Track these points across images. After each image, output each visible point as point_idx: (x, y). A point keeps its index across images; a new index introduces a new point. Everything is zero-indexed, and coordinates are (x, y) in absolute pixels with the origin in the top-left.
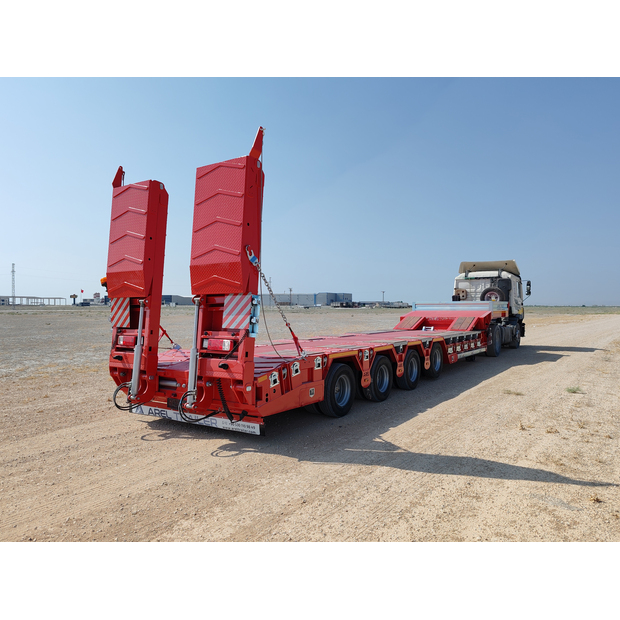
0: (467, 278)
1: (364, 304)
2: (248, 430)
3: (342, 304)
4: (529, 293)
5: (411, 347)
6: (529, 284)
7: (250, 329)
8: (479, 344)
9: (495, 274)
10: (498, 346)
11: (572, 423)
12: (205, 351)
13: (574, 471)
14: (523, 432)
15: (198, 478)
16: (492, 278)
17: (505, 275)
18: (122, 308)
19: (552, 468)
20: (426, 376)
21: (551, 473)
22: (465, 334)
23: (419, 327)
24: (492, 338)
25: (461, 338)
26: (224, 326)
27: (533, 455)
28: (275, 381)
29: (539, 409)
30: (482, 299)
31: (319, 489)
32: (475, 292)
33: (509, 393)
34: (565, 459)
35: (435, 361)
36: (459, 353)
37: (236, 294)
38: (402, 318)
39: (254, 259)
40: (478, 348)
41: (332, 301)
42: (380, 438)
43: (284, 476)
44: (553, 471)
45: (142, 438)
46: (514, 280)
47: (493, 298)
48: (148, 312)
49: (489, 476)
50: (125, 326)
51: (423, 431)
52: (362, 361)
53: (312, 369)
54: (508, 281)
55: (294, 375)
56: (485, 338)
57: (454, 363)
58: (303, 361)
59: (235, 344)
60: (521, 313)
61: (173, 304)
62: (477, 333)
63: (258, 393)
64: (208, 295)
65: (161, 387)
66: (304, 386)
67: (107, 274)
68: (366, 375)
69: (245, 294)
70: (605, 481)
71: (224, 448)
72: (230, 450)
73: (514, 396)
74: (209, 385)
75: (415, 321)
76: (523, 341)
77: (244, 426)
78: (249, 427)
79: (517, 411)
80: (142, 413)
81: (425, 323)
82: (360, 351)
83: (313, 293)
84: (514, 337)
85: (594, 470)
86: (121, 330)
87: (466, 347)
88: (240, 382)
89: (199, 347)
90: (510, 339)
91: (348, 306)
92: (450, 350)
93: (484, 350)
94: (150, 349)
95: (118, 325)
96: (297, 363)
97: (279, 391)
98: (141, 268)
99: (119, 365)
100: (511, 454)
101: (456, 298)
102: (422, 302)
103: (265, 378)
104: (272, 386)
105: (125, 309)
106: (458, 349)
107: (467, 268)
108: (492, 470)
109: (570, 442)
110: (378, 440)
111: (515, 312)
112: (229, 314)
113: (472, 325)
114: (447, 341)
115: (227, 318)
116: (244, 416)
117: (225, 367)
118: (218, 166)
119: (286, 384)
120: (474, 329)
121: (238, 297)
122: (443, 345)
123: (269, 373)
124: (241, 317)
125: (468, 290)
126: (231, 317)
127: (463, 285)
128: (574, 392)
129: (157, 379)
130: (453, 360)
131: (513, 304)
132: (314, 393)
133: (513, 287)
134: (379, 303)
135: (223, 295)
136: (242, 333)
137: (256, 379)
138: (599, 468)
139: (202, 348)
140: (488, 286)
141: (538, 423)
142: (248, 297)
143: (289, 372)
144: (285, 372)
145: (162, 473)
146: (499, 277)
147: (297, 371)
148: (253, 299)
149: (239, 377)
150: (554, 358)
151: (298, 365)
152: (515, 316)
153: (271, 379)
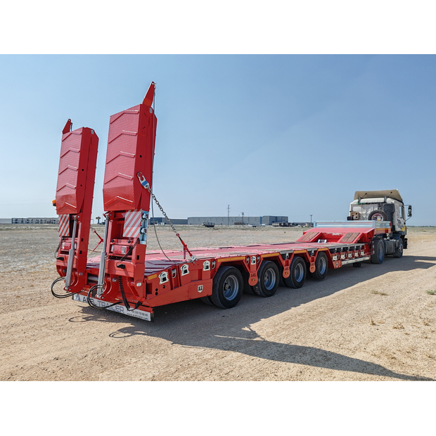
0: (359, 204)
1: (297, 224)
2: (144, 317)
3: (280, 224)
4: (410, 215)
5: (296, 255)
6: (410, 208)
7: (141, 238)
8: (362, 254)
9: (381, 200)
10: (381, 256)
11: (420, 321)
12: (112, 254)
13: (402, 365)
14: (373, 327)
15: (85, 354)
16: (379, 203)
17: (389, 201)
18: (65, 222)
19: (383, 362)
20: (312, 278)
21: (380, 366)
22: (349, 245)
23: (315, 241)
24: (375, 249)
25: (345, 249)
26: (124, 236)
27: (371, 347)
28: (164, 279)
29: (397, 307)
30: (370, 219)
31: (173, 370)
32: (366, 214)
33: (376, 293)
34: (398, 353)
35: (321, 267)
36: (343, 260)
37: (132, 211)
38: (304, 233)
39: (145, 183)
40: (362, 257)
41: (273, 222)
42: (249, 327)
43: (152, 356)
44: (382, 365)
45: (70, 320)
46: (397, 204)
47: (379, 218)
48: (80, 224)
49: (324, 366)
50: (66, 235)
51: (287, 323)
52: (249, 265)
53: (202, 270)
54: (392, 206)
55: (183, 274)
56: (368, 250)
57: (339, 268)
58: (191, 264)
59: (130, 249)
60: (403, 230)
61: (163, 224)
62: (361, 245)
63: (148, 288)
64: (116, 212)
65: (89, 281)
66: (193, 283)
67: (56, 197)
68: (254, 275)
69: (138, 211)
70: (427, 376)
71: (122, 331)
72: (125, 333)
73: (379, 296)
74: (114, 280)
75: (313, 235)
76: (406, 253)
77: (140, 313)
78: (143, 314)
79: (376, 308)
80: (79, 300)
81: (321, 237)
82: (248, 257)
83: (259, 216)
84: (397, 249)
85: (421, 364)
86: (64, 238)
87: (350, 255)
88: (132, 279)
89: (108, 251)
90: (393, 251)
91: (285, 225)
92: (335, 258)
93: (367, 258)
94: (81, 252)
95: (63, 235)
96: (187, 266)
97: (168, 287)
98: (74, 192)
99: (61, 264)
100: (352, 346)
101: (349, 219)
102: (321, 221)
103: (155, 276)
104: (161, 283)
105: (66, 223)
106: (343, 257)
107: (360, 196)
108: (328, 360)
109: (410, 338)
110: (246, 329)
111: (398, 229)
112: (127, 226)
113: (358, 238)
114: (332, 251)
115: (126, 229)
116: (138, 305)
117: (123, 267)
118: (123, 113)
119: (176, 281)
120: (358, 242)
121: (134, 213)
122: (328, 254)
123: (159, 273)
124: (134, 228)
125: (360, 213)
126: (129, 228)
127: (357, 209)
128: (433, 294)
129: (86, 274)
130: (336, 265)
131: (396, 223)
132: (202, 289)
133: (396, 210)
134: (308, 223)
135: (125, 211)
136: (135, 240)
137: (146, 277)
138: (426, 363)
139: (110, 252)
140: (376, 209)
141: (389, 320)
142: (140, 213)
143: (179, 272)
144: (175, 272)
145: (61, 350)
146: (385, 202)
147: (186, 271)
148: (143, 214)
149: (131, 275)
150: (427, 266)
151: (187, 267)
152: (398, 233)
153: (161, 277)
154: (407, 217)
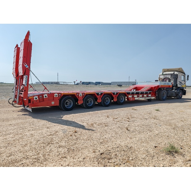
0: (163, 74)
4: (188, 79)
6: (188, 76)
9: (172, 73)
10: (165, 97)
17: (176, 73)
26: (23, 84)
28: (36, 99)
35: (122, 100)
36: (136, 98)
39: (27, 66)
40: (150, 97)
46: (180, 75)
47: (167, 81)
52: (78, 96)
53: (54, 97)
54: (177, 75)
55: (44, 97)
56: (154, 94)
58: (49, 94)
60: (184, 86)
62: (149, 92)
63: (29, 101)
66: (50, 101)
68: (81, 100)
81: (136, 88)
84: (177, 95)
92: (130, 96)
97: (39, 101)
98: (15, 70)
103: (32, 97)
106: (136, 96)
114: (128, 93)
116: (28, 107)
117: (21, 94)
119: (41, 100)
120: (148, 90)
123: (34, 96)
127: (162, 77)
130: (132, 100)
131: (178, 83)
132: (54, 103)
133: (179, 77)
137: (28, 97)
144: (41, 96)
146: (174, 74)
147: (46, 97)
149: (23, 96)
151: (47, 95)
152: (179, 87)
153: (35, 98)
154: (186, 81)
